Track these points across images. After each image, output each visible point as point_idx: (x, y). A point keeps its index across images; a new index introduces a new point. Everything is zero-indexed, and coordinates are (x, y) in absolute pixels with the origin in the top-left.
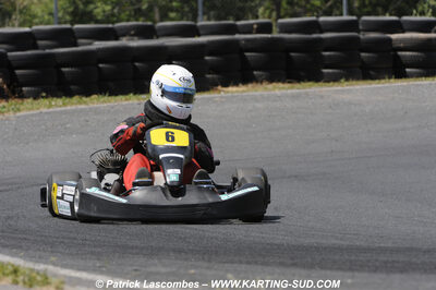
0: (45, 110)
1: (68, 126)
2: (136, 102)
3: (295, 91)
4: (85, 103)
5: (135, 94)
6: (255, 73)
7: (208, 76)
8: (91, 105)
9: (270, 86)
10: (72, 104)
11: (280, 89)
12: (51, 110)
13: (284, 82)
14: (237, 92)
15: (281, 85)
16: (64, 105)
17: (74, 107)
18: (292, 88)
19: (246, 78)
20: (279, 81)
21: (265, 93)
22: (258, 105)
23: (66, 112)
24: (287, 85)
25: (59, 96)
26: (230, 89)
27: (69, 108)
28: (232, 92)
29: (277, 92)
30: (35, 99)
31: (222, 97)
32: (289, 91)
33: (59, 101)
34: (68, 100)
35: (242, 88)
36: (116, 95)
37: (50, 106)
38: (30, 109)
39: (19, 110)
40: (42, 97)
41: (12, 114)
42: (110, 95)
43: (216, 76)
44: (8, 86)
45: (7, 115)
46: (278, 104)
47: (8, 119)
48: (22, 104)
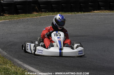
0: (47, 16)
2: (71, 14)
3: (111, 13)
5: (71, 12)
6: (101, 8)
7: (90, 8)
9: (105, 11)
12: (49, 16)
14: (97, 12)
16: (53, 15)
19: (99, 9)
20: (107, 10)
21: (104, 13)
22: (102, 16)
24: (109, 11)
25: (52, 12)
26: (95, 11)
28: (96, 12)
30: (45, 12)
31: (93, 14)
33: (51, 13)
35: (98, 11)
36: (66, 12)
37: (49, 15)
38: (43, 16)
39: (41, 16)
40: (47, 12)
41: (39, 17)
42: (64, 12)
43: (91, 8)
44: (39, 9)
45: (38, 17)
46: (107, 17)
47: (38, 18)
48: (42, 14)
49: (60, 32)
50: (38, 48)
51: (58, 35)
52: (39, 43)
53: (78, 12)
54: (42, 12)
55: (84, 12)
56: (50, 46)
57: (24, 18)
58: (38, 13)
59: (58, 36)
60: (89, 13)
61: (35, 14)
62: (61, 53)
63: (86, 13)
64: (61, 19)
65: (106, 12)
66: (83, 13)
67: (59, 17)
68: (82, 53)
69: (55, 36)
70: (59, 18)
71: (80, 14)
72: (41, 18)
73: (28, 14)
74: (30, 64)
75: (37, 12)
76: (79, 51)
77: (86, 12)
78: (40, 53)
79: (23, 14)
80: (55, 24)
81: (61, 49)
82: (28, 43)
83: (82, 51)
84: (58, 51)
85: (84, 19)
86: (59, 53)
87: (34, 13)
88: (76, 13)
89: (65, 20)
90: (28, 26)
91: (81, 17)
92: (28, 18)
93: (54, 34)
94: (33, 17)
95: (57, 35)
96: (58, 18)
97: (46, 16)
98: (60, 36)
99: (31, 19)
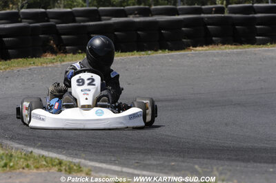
2: (138, 56)
3: (239, 50)
5: (137, 51)
6: (214, 38)
7: (184, 40)
9: (223, 47)
11: (229, 48)
13: (232, 45)
15: (230, 46)
18: (237, 48)
20: (228, 44)
21: (220, 51)
22: (215, 59)
24: (233, 47)
26: (198, 48)
28: (200, 50)
29: (228, 51)
30: (74, 53)
31: (192, 54)
32: (235, 50)
35: (205, 48)
36: (126, 52)
39: (63, 61)
40: (79, 53)
41: (59, 63)
42: (122, 52)
43: (189, 41)
44: (57, 46)
45: (55, 64)
46: (228, 58)
47: (56, 67)
48: (65, 57)
54: (66, 52)
55: (171, 49)
58: (56, 56)
61: (50, 57)
65: (226, 47)
66: (167, 53)
71: (160, 54)
72: (63, 65)
73: (32, 57)
75: (54, 52)
77: (176, 50)
79: (20, 59)
85: (170, 66)
87: (46, 56)
88: (149, 52)
91: (162, 61)
92: (32, 67)
94: (45, 65)
99: (38, 68)
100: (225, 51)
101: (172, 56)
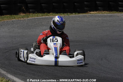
0: (36, 17)
1: (43, 23)
2: (64, 16)
3: (111, 14)
4: (48, 15)
5: (63, 13)
6: (99, 8)
7: (85, 8)
8: (50, 16)
9: (103, 12)
10: (44, 16)
12: (38, 17)
13: (107, 11)
14: (94, 13)
15: (106, 12)
16: (42, 16)
17: (45, 17)
19: (96, 9)
21: (102, 15)
22: (99, 18)
23: (42, 18)
24: (108, 12)
25: (41, 13)
26: (92, 12)
27: (43, 17)
28: (92, 14)
29: (105, 14)
30: (33, 13)
31: (89, 15)
32: (109, 14)
34: (43, 14)
36: (58, 13)
37: (38, 16)
38: (31, 17)
39: (28, 17)
40: (36, 13)
41: (26, 18)
42: (56, 13)
43: (87, 8)
44: (26, 9)
45: (24, 18)
46: (105, 18)
47: (25, 20)
48: (29, 15)
49: (57, 37)
50: (30, 55)
51: (55, 40)
52: (35, 50)
53: (71, 13)
54: (30, 12)
55: (79, 13)
56: (44, 53)
57: (9, 20)
58: (25, 14)
59: (55, 42)
60: (84, 14)
61: (22, 15)
62: (56, 62)
63: (81, 15)
64: (60, 21)
65: (105, 12)
66: (77, 15)
67: (58, 19)
68: (82, 62)
69: (51, 42)
70: (58, 21)
71: (74, 15)
72: (28, 19)
73: (14, 15)
74: (15, 74)
75: (24, 12)
76: (78, 60)
77: (81, 13)
78: (32, 61)
79: (8, 15)
80: (54, 27)
81: (57, 58)
82: (22, 50)
83: (82, 60)
84: (53, 59)
85: (78, 21)
86: (54, 62)
87: (20, 14)
88: (69, 14)
89: (64, 22)
90: (14, 29)
91: (75, 19)
92: (13, 20)
93: (50, 39)
94: (20, 19)
95: (53, 41)
96: (56, 21)
97: (34, 18)
98: (57, 41)
99: (16, 21)
100: (104, 14)
101: (79, 16)
